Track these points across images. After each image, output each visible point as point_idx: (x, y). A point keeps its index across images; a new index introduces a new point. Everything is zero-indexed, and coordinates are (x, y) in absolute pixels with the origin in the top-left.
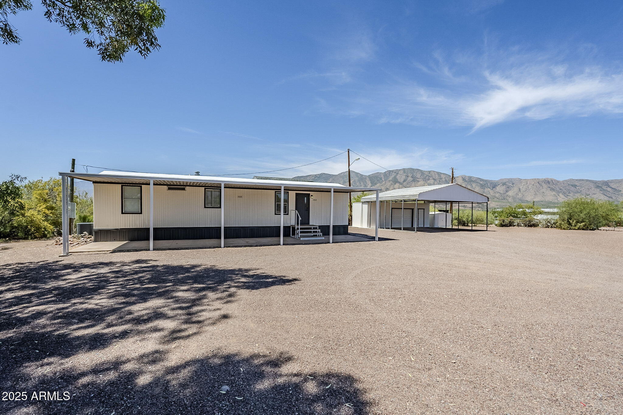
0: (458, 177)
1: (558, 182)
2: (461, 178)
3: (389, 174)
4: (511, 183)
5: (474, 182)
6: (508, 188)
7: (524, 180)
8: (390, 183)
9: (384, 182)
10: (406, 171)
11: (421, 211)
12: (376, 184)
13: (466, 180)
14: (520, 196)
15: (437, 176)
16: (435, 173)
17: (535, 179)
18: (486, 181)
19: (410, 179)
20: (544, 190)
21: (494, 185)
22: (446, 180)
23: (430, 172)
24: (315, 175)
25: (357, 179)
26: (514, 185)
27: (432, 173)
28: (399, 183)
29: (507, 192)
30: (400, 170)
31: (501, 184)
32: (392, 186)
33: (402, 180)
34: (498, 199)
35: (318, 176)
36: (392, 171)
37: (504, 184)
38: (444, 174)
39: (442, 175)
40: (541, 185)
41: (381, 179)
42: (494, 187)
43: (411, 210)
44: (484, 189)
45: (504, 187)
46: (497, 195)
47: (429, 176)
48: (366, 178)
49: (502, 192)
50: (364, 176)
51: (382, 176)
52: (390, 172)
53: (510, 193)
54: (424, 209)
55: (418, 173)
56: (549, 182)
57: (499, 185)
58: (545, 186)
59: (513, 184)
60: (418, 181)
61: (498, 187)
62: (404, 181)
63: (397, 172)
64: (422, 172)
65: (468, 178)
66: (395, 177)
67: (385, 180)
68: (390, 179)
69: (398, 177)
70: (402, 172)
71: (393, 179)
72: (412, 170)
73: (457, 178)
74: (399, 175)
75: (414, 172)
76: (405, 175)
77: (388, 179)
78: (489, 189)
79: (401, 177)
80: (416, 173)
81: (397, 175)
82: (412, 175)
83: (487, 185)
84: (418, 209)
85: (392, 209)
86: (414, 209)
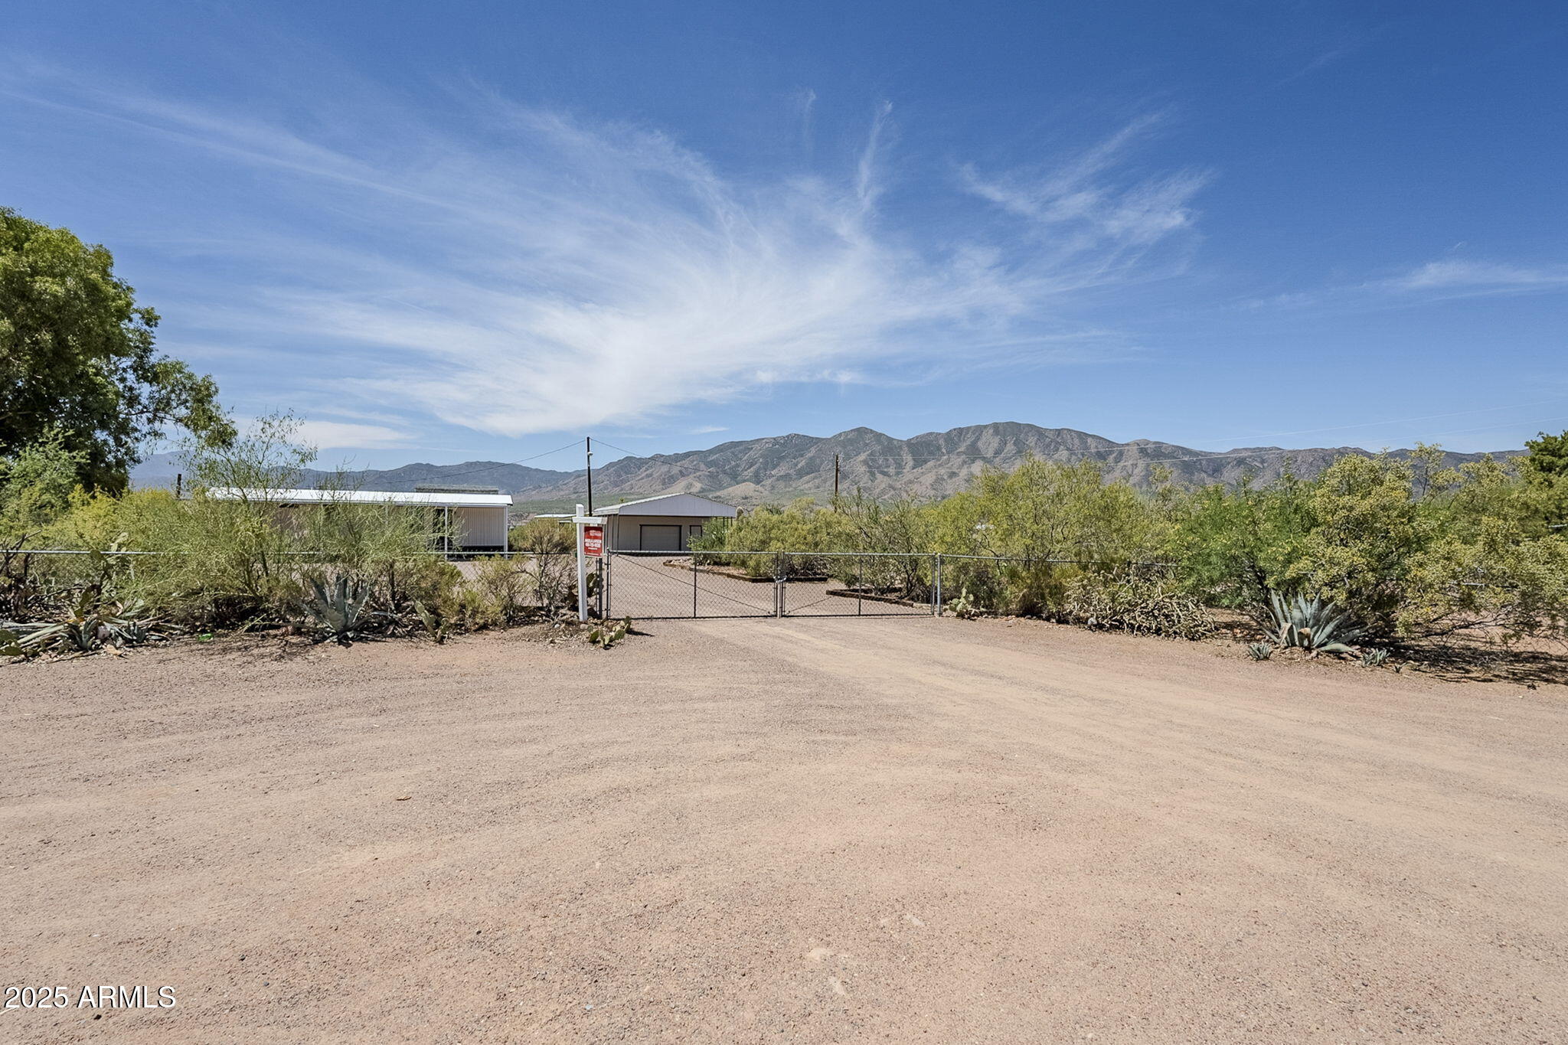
0: (1128, 445)
2: (1135, 449)
3: (959, 437)
4: (1259, 460)
5: (1167, 456)
6: (1251, 471)
7: (1290, 451)
9: (946, 457)
10: (1001, 428)
12: (925, 462)
13: (1149, 451)
15: (1076, 441)
16: (1073, 433)
17: (1316, 450)
18: (1197, 454)
19: (1010, 447)
21: (1216, 465)
22: (1099, 452)
23: (1059, 432)
24: (774, 439)
25: (879, 448)
26: (1266, 465)
27: (1065, 434)
28: (984, 459)
30: (985, 427)
31: (1235, 463)
32: (965, 466)
33: (990, 454)
35: (782, 442)
36: (968, 428)
37: (1240, 462)
38: (1094, 436)
39: (1089, 440)
41: (939, 448)
42: (1215, 471)
44: (1192, 474)
45: (1242, 469)
47: (1058, 442)
48: (900, 447)
50: (895, 443)
51: (941, 442)
52: (960, 431)
55: (1030, 434)
57: (1229, 463)
59: (1263, 462)
61: (1225, 470)
62: (997, 453)
63: (980, 429)
64: (1040, 432)
65: (1153, 446)
66: (973, 445)
67: (948, 453)
68: (962, 449)
69: (980, 444)
70: (991, 431)
71: (967, 449)
72: (1015, 427)
73: (1127, 448)
74: (984, 439)
75: (1022, 433)
76: (997, 439)
77: (957, 449)
78: (1203, 475)
79: (989, 444)
80: (1026, 434)
81: (978, 439)
82: (1017, 440)
83: (1201, 464)
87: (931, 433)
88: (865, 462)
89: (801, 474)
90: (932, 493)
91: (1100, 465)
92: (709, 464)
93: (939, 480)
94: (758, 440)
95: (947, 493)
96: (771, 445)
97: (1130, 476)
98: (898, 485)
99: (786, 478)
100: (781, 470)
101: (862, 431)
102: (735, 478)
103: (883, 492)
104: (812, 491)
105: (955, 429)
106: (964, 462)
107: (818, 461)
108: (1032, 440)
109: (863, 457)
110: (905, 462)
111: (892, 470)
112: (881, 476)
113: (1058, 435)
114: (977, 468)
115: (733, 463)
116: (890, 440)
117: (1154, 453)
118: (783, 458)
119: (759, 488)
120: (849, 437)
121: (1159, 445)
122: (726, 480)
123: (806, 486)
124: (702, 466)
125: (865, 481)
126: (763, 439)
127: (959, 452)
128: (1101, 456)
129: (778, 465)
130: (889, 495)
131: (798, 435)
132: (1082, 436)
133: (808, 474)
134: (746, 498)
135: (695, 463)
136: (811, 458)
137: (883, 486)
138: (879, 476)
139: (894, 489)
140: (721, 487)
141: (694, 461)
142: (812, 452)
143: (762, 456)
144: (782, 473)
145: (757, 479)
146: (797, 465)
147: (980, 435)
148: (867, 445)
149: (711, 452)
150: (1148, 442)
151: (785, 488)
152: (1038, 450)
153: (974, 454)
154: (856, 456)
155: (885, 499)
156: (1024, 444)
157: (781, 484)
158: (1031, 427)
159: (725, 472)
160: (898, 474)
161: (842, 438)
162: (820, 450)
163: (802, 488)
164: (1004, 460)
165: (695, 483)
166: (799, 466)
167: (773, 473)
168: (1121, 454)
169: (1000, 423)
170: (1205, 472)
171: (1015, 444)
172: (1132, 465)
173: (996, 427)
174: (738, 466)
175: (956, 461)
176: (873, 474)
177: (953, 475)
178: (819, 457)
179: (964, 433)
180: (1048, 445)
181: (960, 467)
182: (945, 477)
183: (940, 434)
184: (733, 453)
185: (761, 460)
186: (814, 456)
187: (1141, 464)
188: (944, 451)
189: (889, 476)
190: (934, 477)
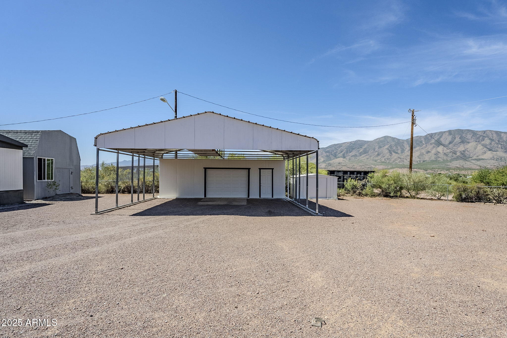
3: (431, 137)
8: (432, 146)
9: (425, 145)
10: (452, 132)
15: (495, 135)
16: (493, 132)
19: (458, 140)
24: (350, 142)
25: (393, 143)
27: (488, 133)
28: (444, 145)
30: (444, 132)
32: (434, 149)
33: (447, 142)
35: (353, 143)
36: (435, 133)
41: (421, 142)
43: (247, 170)
47: (484, 136)
48: (403, 142)
50: (401, 141)
51: (423, 139)
54: (273, 169)
55: (468, 134)
60: (468, 142)
62: (450, 143)
63: (441, 134)
64: (474, 133)
66: (438, 140)
67: (426, 143)
69: (442, 139)
70: (447, 134)
71: (435, 142)
72: (460, 132)
74: (443, 137)
75: (463, 133)
76: (451, 137)
77: (430, 142)
79: (446, 139)
80: (466, 134)
81: (441, 137)
82: (461, 136)
84: (260, 169)
85: (205, 169)
86: (250, 170)
87: (418, 136)
88: (388, 149)
89: (361, 154)
90: (418, 159)
92: (326, 152)
93: (422, 154)
94: (344, 143)
95: (425, 159)
96: (349, 145)
98: (402, 157)
99: (355, 156)
100: (353, 153)
101: (386, 137)
102: (336, 156)
103: (396, 160)
104: (365, 160)
105: (429, 134)
106: (434, 147)
107: (368, 149)
108: (469, 136)
109: (387, 147)
110: (405, 148)
111: (399, 152)
112: (395, 154)
113: (484, 133)
114: (440, 149)
115: (335, 151)
116: (399, 140)
118: (354, 149)
119: (345, 159)
120: (381, 140)
122: (332, 157)
123: (363, 158)
124: (324, 152)
125: (388, 155)
126: (346, 142)
127: (431, 143)
129: (352, 151)
130: (398, 161)
131: (360, 140)
132: (498, 133)
133: (363, 154)
134: (340, 163)
135: (321, 152)
136: (365, 149)
137: (395, 158)
138: (393, 153)
139: (400, 159)
140: (331, 160)
141: (321, 151)
142: (365, 146)
143: (346, 148)
144: (353, 154)
145: (344, 157)
146: (359, 151)
147: (442, 135)
148: (388, 142)
149: (327, 148)
151: (355, 159)
152: (473, 140)
153: (439, 143)
154: (384, 147)
155: (396, 163)
156: (465, 138)
157: (353, 158)
158: (469, 131)
159: (332, 154)
160: (402, 153)
161: (378, 140)
162: (369, 145)
163: (361, 159)
164: (454, 145)
165: (321, 158)
166: (360, 151)
167: (350, 154)
169: (452, 130)
171: (460, 138)
173: (450, 132)
174: (337, 152)
175: (430, 147)
176: (391, 153)
177: (428, 152)
178: (368, 148)
179: (433, 135)
180: (479, 138)
181: (432, 149)
182: (425, 153)
183: (422, 136)
184: (335, 148)
185: (345, 150)
186: (366, 148)
188: (424, 143)
189: (398, 154)
190: (419, 153)
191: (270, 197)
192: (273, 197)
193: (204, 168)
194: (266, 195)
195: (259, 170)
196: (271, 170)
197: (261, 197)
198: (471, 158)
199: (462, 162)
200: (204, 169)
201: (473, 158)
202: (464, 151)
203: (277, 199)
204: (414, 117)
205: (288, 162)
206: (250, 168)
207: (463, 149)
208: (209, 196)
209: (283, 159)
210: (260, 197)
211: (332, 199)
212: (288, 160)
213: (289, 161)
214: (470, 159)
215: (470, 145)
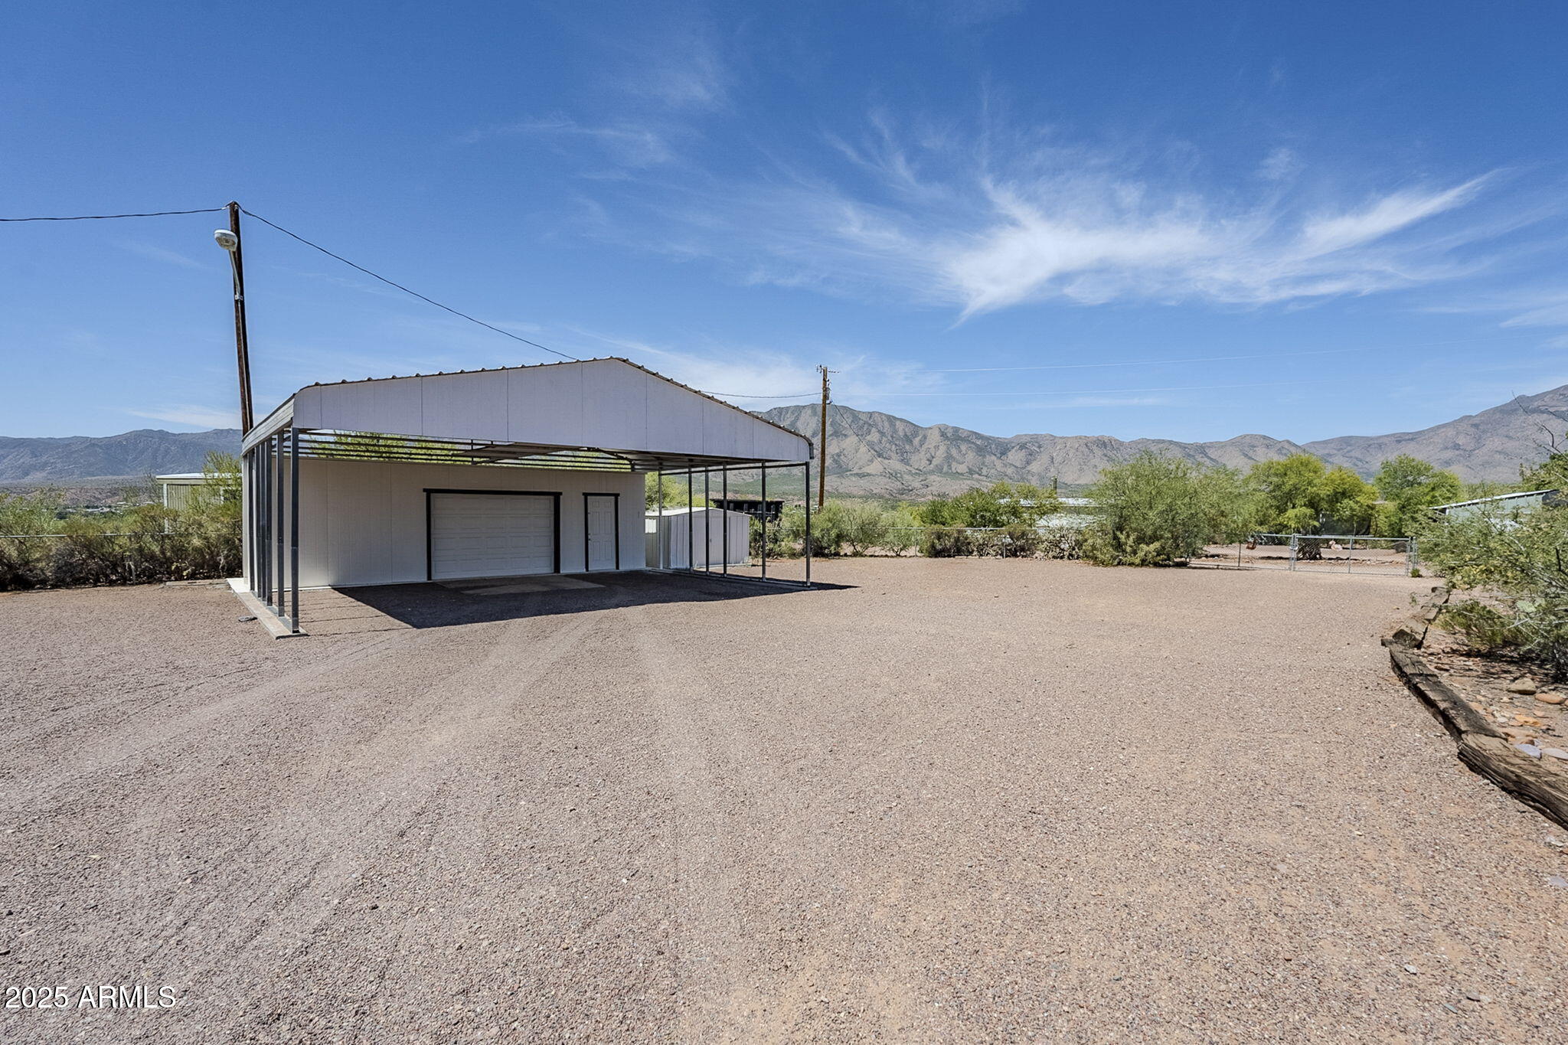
0: (930, 428)
1: (1122, 444)
2: (937, 433)
4: (1037, 445)
5: (965, 440)
6: (1031, 455)
7: (1061, 438)
11: (602, 510)
13: (949, 435)
14: (1053, 473)
15: (886, 424)
16: (883, 417)
17: (1081, 438)
18: (988, 439)
20: (1096, 461)
21: (1003, 448)
22: (906, 435)
23: (871, 414)
26: (1042, 449)
27: (876, 417)
29: (1028, 463)
30: (804, 407)
31: (1018, 447)
34: (1011, 479)
37: (1023, 447)
38: (901, 420)
39: (898, 423)
40: (1092, 451)
42: (1003, 454)
43: (552, 497)
44: (984, 456)
45: (1023, 453)
46: (1010, 471)
47: (870, 425)
49: (1018, 464)
53: (1035, 467)
54: (616, 496)
55: (846, 416)
56: (1104, 445)
57: (1013, 447)
58: (1098, 452)
59: (1040, 447)
60: (845, 435)
61: (1009, 454)
64: (854, 415)
65: (951, 431)
70: (809, 412)
73: (930, 431)
74: (802, 419)
78: (993, 458)
81: (797, 418)
83: (990, 448)
84: (586, 495)
85: (429, 492)
86: (561, 497)
91: (907, 447)
97: (933, 457)
105: (775, 409)
113: (870, 417)
117: (954, 437)
121: (956, 430)
128: (908, 439)
132: (891, 419)
147: (799, 414)
150: (947, 427)
168: (925, 437)
170: (995, 455)
172: (935, 447)
179: (784, 413)
180: (862, 427)
187: (942, 449)
191: (611, 567)
192: (617, 568)
193: (425, 490)
194: (602, 563)
195: (583, 497)
196: (613, 497)
197: (590, 569)
198: (851, 472)
199: (834, 480)
200: (425, 493)
201: (854, 472)
202: (839, 455)
203: (631, 571)
204: (828, 383)
205: (660, 479)
206: (561, 494)
207: (837, 451)
208: (438, 576)
209: (630, 470)
210: (587, 570)
211: (741, 564)
212: (660, 475)
213: (663, 477)
214: (848, 473)
215: (848, 441)
